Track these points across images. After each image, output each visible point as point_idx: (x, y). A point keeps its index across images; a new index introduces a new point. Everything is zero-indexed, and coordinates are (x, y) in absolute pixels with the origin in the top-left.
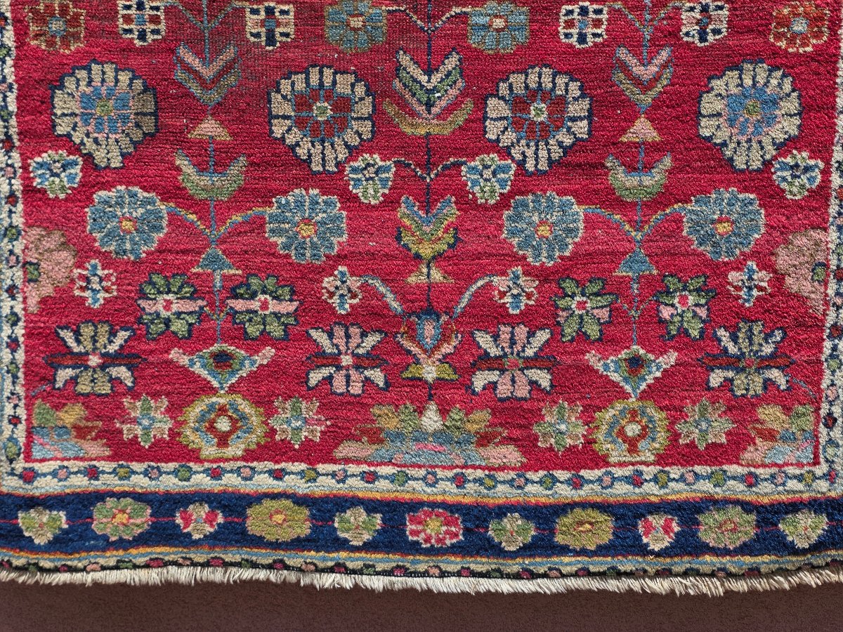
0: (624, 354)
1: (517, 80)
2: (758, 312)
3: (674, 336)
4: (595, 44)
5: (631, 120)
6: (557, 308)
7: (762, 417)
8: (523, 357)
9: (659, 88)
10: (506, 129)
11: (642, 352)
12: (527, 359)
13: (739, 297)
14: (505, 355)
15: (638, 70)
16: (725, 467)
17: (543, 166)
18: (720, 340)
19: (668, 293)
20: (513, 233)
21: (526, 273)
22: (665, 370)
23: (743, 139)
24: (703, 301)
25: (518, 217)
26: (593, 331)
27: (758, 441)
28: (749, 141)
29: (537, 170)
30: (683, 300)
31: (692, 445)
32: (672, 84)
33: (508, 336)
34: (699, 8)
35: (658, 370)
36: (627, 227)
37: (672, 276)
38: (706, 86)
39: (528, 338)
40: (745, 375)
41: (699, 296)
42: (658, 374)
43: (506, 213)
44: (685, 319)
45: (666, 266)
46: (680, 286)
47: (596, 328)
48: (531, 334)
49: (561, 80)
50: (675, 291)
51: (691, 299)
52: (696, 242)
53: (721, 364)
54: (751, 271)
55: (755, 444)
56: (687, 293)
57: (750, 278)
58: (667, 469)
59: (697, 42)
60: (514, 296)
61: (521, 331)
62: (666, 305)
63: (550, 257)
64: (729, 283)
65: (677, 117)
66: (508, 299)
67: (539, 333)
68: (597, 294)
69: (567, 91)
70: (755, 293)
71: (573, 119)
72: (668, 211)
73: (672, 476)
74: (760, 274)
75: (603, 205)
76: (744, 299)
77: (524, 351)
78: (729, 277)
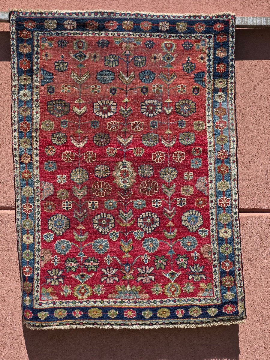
0: (170, 272)
1: (144, 214)
2: (198, 262)
3: (180, 268)
4: (159, 207)
5: (168, 222)
6: (155, 262)
7: (201, 286)
8: (148, 273)
9: (173, 215)
10: (142, 224)
11: (174, 271)
13: (194, 259)
14: (144, 273)
15: (168, 212)
16: (194, 297)
17: (150, 232)
18: (190, 269)
19: (178, 258)
20: (145, 246)
21: (148, 255)
23: (191, 225)
24: (186, 260)
25: (146, 243)
26: (163, 267)
27: (200, 291)
28: (193, 226)
29: (149, 233)
30: (182, 260)
31: (186, 293)
32: (176, 214)
33: (145, 269)
34: (180, 199)
36: (169, 244)
37: (179, 255)
38: (183, 215)
39: (149, 269)
40: (196, 276)
42: (178, 276)
43: (143, 242)
44: (183, 264)
45: (178, 253)
46: (181, 257)
47: (163, 266)
48: (150, 268)
49: (153, 214)
51: (184, 260)
52: (184, 247)
53: (191, 274)
54: (195, 253)
55: (200, 292)
56: (183, 258)
57: (195, 255)
58: (181, 298)
59: (180, 206)
60: (145, 260)
61: (147, 267)
62: (178, 261)
63: (153, 251)
64: (191, 256)
65: (177, 221)
66: (144, 261)
67: (151, 268)
68: (163, 259)
69: (154, 216)
70: (197, 258)
71: (156, 222)
72: (177, 241)
73: (182, 300)
74: (197, 254)
75: (163, 239)
77: (148, 272)
78: (191, 254)
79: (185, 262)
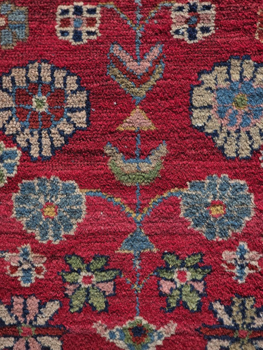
0: (128, 324)
1: (18, 74)
2: (250, 289)
3: (174, 308)
4: (90, 42)
5: (127, 110)
6: (65, 281)
8: (36, 326)
9: (152, 81)
10: (11, 118)
11: (144, 322)
12: (39, 328)
13: (232, 274)
14: (19, 323)
15: (131, 65)
17: (47, 152)
18: (215, 313)
19: (167, 269)
20: (21, 213)
21: (34, 250)
22: (166, 340)
23: (233, 129)
24: (200, 277)
25: (25, 199)
26: (99, 303)
28: (238, 131)
29: (41, 156)
30: (182, 275)
32: (165, 79)
33: (22, 307)
34: (187, 7)
35: (159, 338)
36: (128, 210)
37: (171, 254)
38: (197, 80)
39: (39, 308)
40: (239, 345)
41: (196, 272)
42: (160, 343)
43: (14, 195)
44: (184, 293)
45: (164, 245)
46: (179, 262)
47: (102, 300)
48: (42, 305)
49: (59, 75)
50: (174, 267)
51: (189, 275)
52: (192, 223)
53: (217, 335)
54: (242, 250)
56: (185, 269)
57: (242, 258)
59: (186, 38)
60: (24, 270)
61: (33, 302)
62: (166, 279)
63: (56, 236)
64: (223, 261)
65: (171, 109)
66: (19, 274)
67: (49, 305)
68: (102, 270)
69: (65, 84)
70: (247, 271)
71: (72, 110)
72: (165, 195)
74: (251, 254)
75: (104, 188)
76: (237, 276)
77: (36, 320)
78: (223, 255)
79: (195, 285)
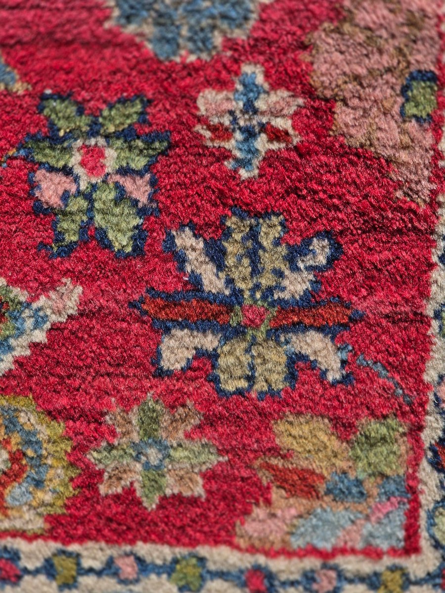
2: (269, 193)
3: (71, 247)
7: (284, 442)
13: (226, 155)
16: (203, 550)
18: (182, 260)
19: (54, 140)
22: (55, 329)
27: (276, 494)
30: (93, 158)
31: (128, 497)
35: (37, 326)
37: (63, 100)
40: (244, 345)
41: (130, 148)
42: (40, 336)
44: (97, 205)
46: (83, 122)
50: (72, 135)
51: (112, 157)
52: (116, 13)
53: (186, 318)
54: (250, 87)
55: (268, 502)
56: (101, 141)
57: (250, 108)
58: (74, 547)
62: (52, 169)
64: (200, 120)
70: (262, 143)
73: (86, 563)
74: (274, 98)
76: (236, 159)
78: (200, 103)
79: (128, 184)
